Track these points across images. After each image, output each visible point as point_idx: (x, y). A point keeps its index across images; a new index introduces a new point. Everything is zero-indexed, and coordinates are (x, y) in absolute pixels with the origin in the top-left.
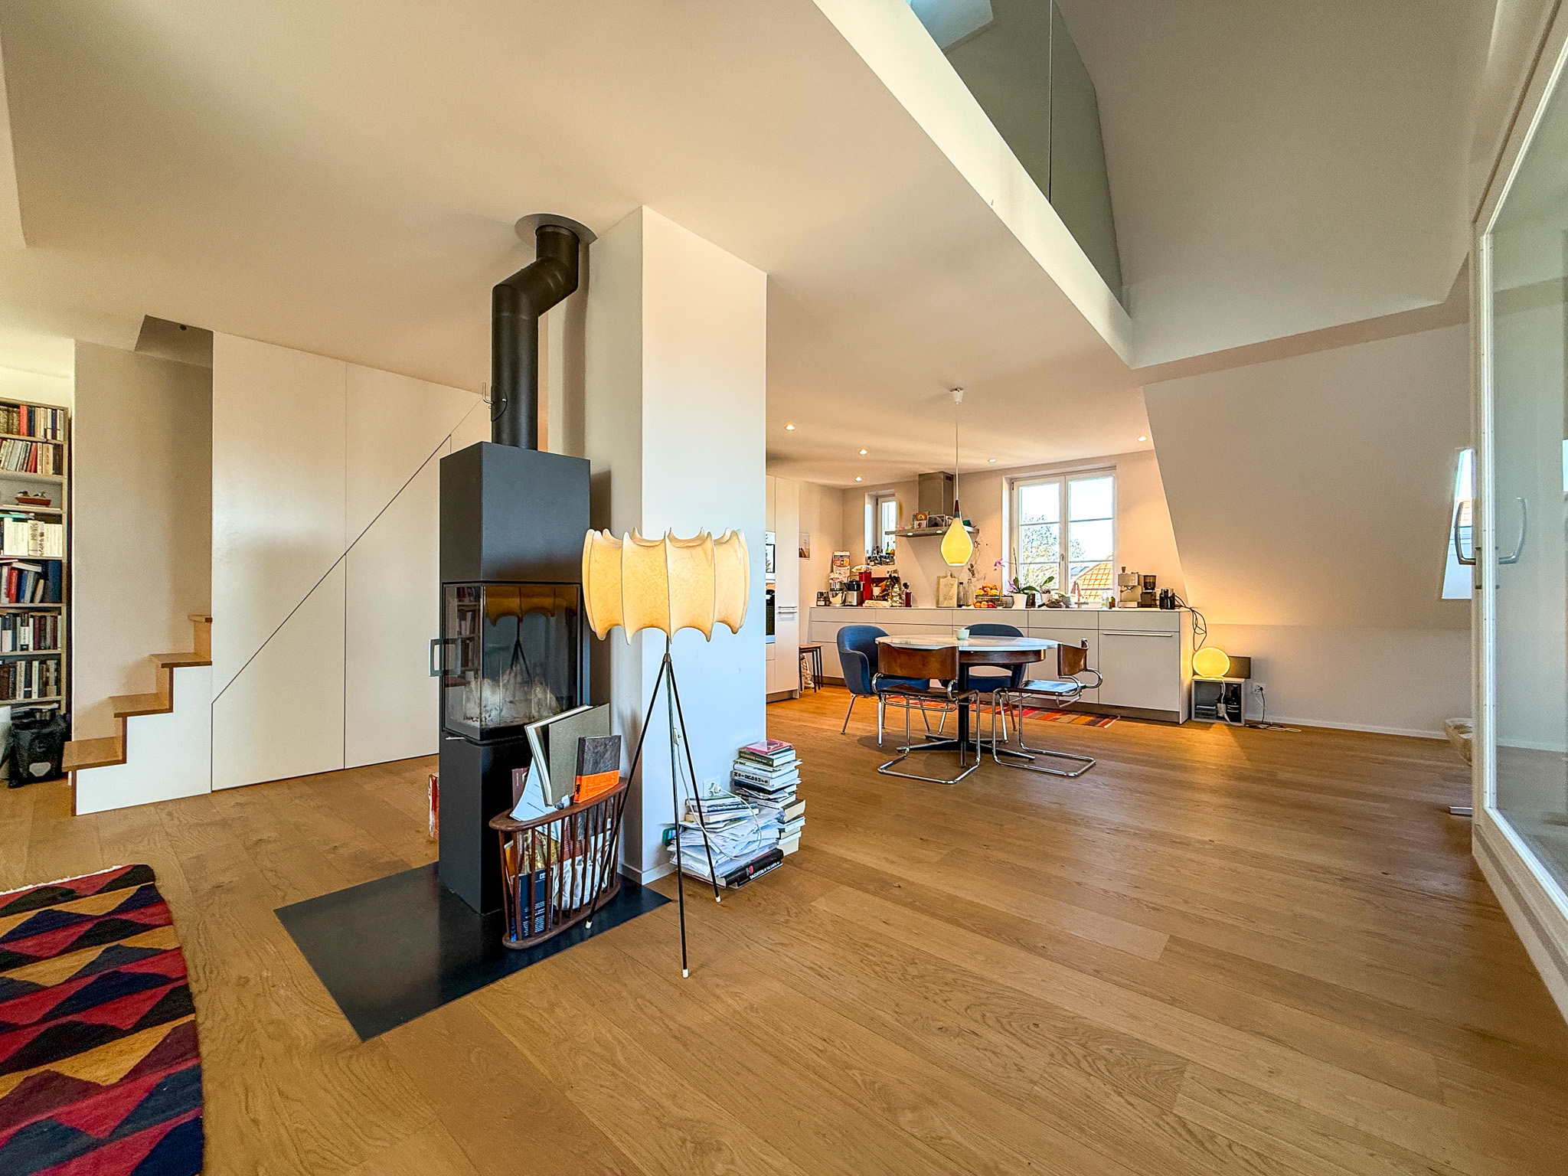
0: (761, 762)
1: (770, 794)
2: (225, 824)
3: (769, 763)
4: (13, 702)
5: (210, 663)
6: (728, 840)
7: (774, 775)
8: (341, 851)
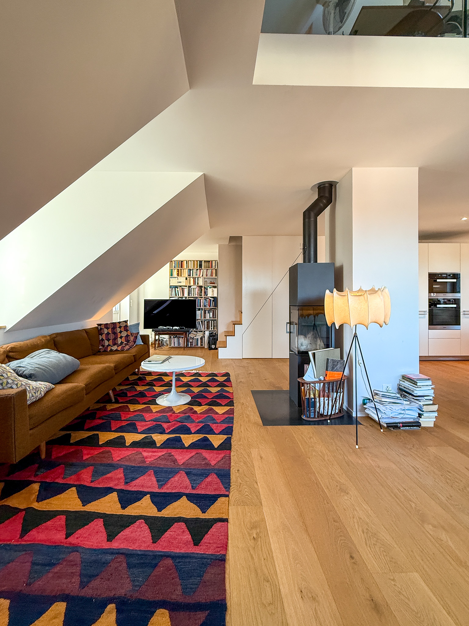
0: (412, 383)
1: (415, 397)
2: (244, 367)
3: (415, 383)
4: (209, 330)
5: (242, 324)
6: (388, 409)
7: (417, 389)
8: (267, 380)
